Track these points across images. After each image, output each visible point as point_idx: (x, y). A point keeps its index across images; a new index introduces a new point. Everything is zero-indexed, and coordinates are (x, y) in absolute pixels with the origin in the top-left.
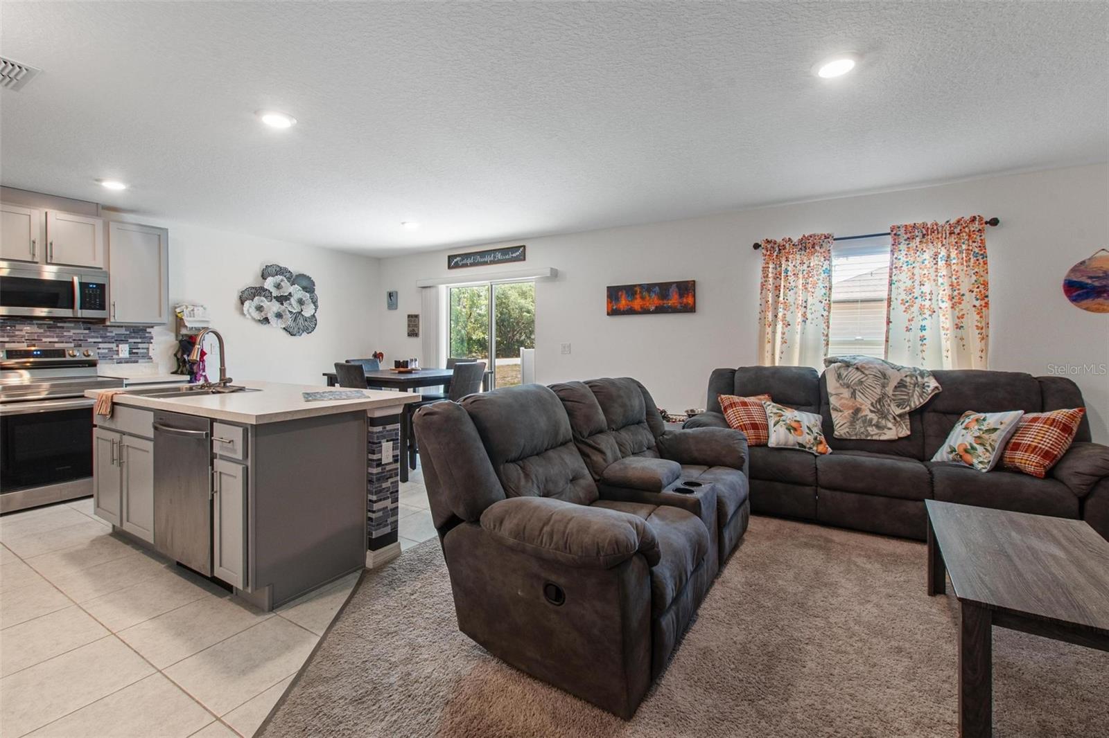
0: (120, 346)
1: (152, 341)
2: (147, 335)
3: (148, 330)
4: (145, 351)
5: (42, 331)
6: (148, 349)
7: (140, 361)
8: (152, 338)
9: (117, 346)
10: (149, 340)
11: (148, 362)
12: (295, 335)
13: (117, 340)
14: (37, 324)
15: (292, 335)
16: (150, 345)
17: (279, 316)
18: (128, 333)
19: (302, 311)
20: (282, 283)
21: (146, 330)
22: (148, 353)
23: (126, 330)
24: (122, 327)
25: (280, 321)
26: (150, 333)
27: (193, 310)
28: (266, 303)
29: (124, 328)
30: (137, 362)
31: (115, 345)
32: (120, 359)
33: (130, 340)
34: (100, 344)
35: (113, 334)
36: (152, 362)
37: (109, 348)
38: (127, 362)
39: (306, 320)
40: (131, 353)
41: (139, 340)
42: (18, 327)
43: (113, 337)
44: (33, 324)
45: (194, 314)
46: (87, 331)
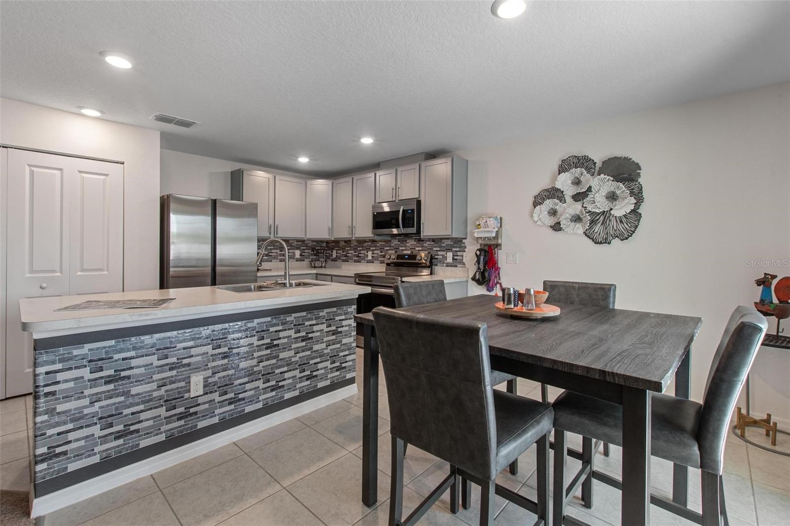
0: (448, 253)
1: (465, 250)
2: (463, 245)
3: (464, 241)
4: (461, 258)
5: (415, 243)
6: (462, 256)
7: (458, 265)
8: (465, 247)
9: (446, 254)
10: (463, 249)
11: (463, 267)
12: (601, 243)
13: (446, 249)
14: (415, 239)
15: (595, 243)
16: (464, 253)
17: (577, 219)
18: (452, 243)
19: (611, 209)
20: (582, 179)
21: (462, 241)
22: (462, 260)
23: (451, 242)
24: (448, 239)
25: (579, 225)
26: (464, 243)
27: (486, 222)
28: (560, 207)
29: (450, 240)
30: (456, 266)
31: (445, 252)
32: (448, 263)
33: (454, 249)
34: (439, 252)
35: (445, 245)
36: (465, 267)
37: (442, 255)
38: (451, 266)
39: (621, 222)
40: (453, 259)
41: (458, 249)
42: (408, 241)
43: (444, 247)
44: (412, 239)
45: (487, 225)
46: (433, 243)
